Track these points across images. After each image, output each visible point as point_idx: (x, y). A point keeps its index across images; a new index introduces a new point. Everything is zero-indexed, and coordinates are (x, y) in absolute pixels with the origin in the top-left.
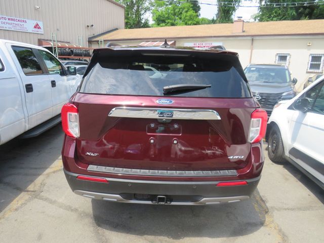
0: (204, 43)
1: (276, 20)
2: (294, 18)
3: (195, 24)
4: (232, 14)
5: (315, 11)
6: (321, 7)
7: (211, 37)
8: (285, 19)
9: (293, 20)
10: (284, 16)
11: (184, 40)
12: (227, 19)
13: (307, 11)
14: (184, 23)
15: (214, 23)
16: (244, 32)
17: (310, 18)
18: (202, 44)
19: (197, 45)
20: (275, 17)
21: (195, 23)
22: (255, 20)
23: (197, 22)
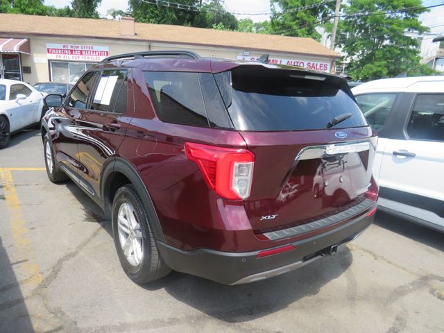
0: (80, 46)
1: (154, 23)
2: (174, 23)
3: (40, 14)
4: (96, 6)
5: (196, 18)
6: (200, 14)
7: (91, 37)
8: (164, 23)
9: (174, 24)
10: (163, 18)
11: (46, 38)
12: (89, 13)
13: (188, 16)
14: (19, 9)
15: (71, 16)
16: (136, 34)
17: (193, 25)
18: (78, 47)
19: (69, 48)
20: (151, 17)
21: (41, 12)
22: (114, 17)
23: (43, 11)
